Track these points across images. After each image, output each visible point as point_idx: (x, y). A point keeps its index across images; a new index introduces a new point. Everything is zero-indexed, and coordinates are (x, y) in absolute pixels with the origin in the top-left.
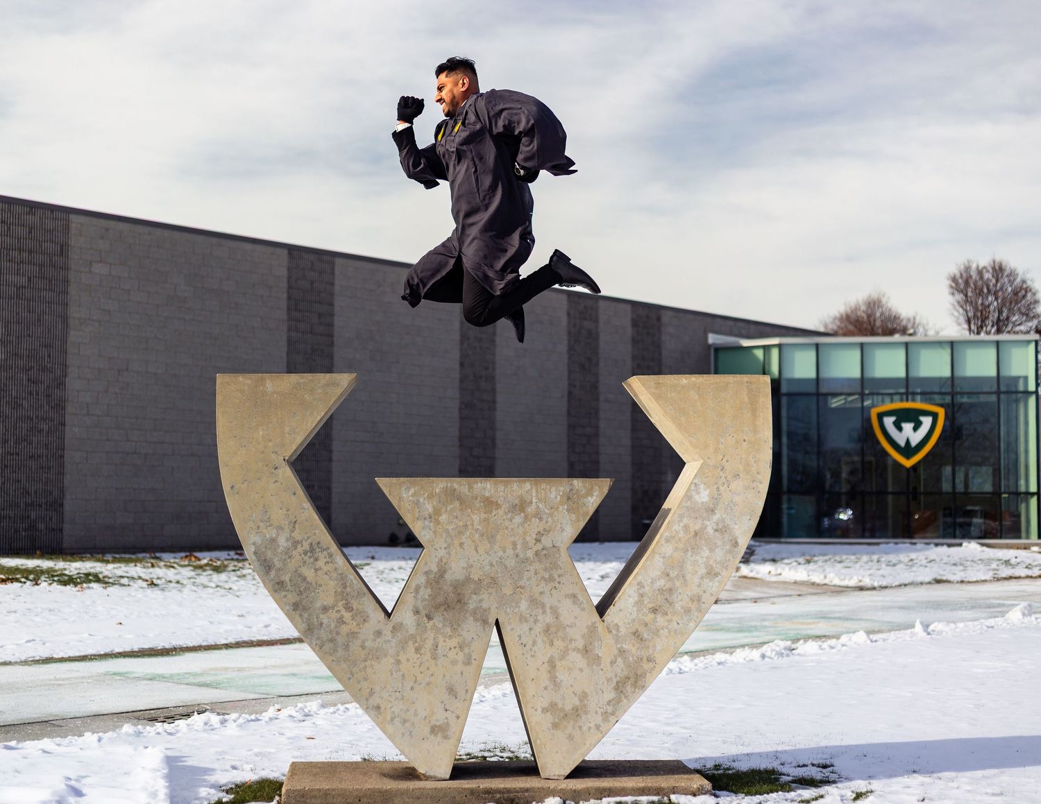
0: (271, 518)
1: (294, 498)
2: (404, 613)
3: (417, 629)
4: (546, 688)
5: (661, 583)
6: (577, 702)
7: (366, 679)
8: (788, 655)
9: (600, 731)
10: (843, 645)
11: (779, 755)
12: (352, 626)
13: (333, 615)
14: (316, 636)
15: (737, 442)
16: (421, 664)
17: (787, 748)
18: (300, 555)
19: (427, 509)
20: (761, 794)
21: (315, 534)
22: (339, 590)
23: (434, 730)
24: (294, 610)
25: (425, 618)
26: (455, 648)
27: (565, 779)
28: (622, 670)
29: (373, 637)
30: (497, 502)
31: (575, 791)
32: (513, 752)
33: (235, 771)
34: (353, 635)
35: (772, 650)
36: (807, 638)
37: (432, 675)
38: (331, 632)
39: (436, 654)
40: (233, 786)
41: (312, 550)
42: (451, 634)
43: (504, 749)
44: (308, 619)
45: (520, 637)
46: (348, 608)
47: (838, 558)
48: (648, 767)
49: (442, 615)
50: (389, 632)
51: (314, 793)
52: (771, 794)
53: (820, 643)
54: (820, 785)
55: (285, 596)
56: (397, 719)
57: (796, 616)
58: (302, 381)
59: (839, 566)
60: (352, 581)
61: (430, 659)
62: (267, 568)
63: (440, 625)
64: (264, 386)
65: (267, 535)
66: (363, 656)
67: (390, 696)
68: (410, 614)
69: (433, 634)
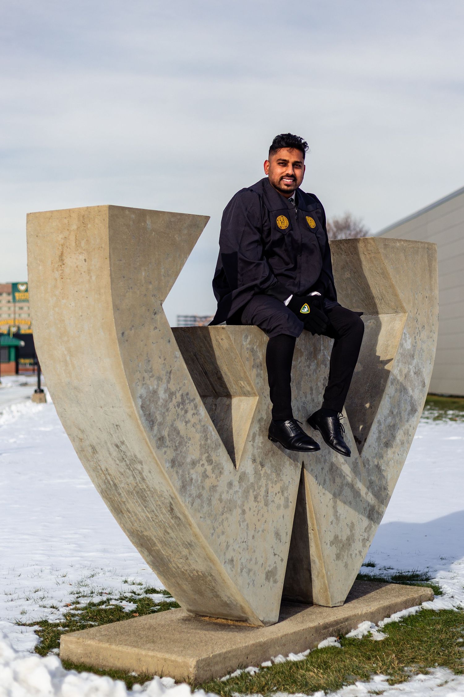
0: (153, 368)
1: (169, 346)
2: (246, 462)
3: (255, 476)
4: (332, 523)
5: (389, 420)
6: (349, 533)
7: (223, 533)
9: (362, 557)
12: (212, 479)
13: (199, 469)
14: (188, 493)
15: (423, 298)
16: (258, 511)
18: (175, 407)
19: (259, 358)
21: (184, 384)
22: (203, 443)
23: (268, 576)
24: (172, 467)
25: (260, 466)
26: (279, 492)
27: (344, 604)
28: (371, 500)
29: (227, 489)
34: (214, 488)
37: (265, 522)
38: (199, 487)
39: (267, 500)
41: (183, 402)
42: (276, 479)
44: (183, 476)
45: (316, 476)
46: (210, 461)
49: (270, 461)
50: (237, 482)
55: (166, 453)
56: (245, 569)
60: (211, 432)
61: (264, 507)
62: (151, 423)
63: (269, 472)
64: (145, 222)
65: (150, 386)
66: (221, 510)
67: (239, 547)
68: (250, 462)
69: (265, 480)
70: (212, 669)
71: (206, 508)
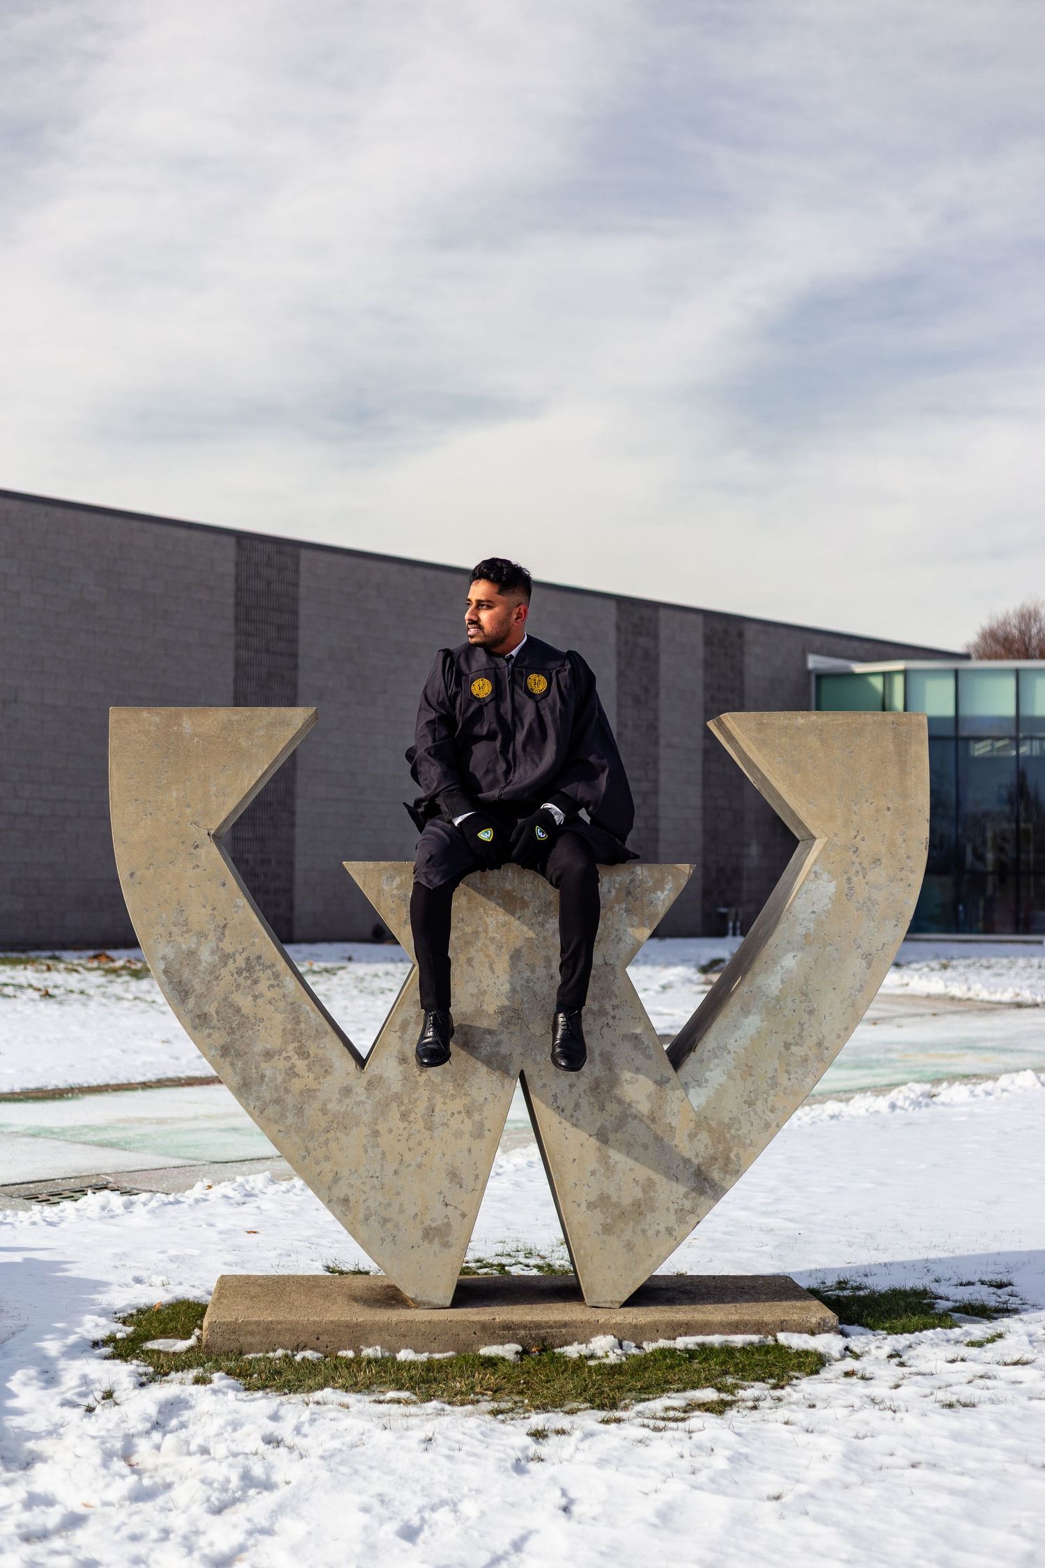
0: (190, 919)
1: (222, 890)
2: (385, 1062)
3: (403, 1084)
4: (593, 1173)
6: (640, 1195)
7: (327, 1158)
8: (927, 1105)
9: (674, 1237)
10: (1004, 1090)
11: (932, 1267)
12: (307, 1079)
13: (279, 1063)
14: (254, 1094)
15: (877, 811)
16: (409, 1136)
17: (942, 1255)
18: (232, 975)
20: (911, 1332)
21: (253, 944)
22: (289, 1027)
23: (428, 1234)
24: (222, 1056)
25: (416, 1070)
26: (459, 1113)
27: (621, 1307)
28: (706, 1147)
29: (338, 1096)
30: (522, 897)
31: (636, 1326)
32: (543, 1258)
33: (139, 1285)
34: (309, 1093)
35: (906, 1098)
36: (953, 1078)
37: (426, 1153)
38: (276, 1090)
39: (432, 1122)
40: (134, 1312)
41: (249, 968)
42: (453, 1092)
43: (531, 1253)
44: (244, 1070)
45: (555, 1096)
46: (303, 1053)
47: (984, 962)
48: (743, 1288)
50: (363, 1089)
51: (250, 1328)
52: (925, 1332)
53: (970, 1086)
54: (995, 1315)
55: (210, 1036)
56: (373, 1217)
57: (933, 1045)
58: (236, 718)
59: (986, 973)
60: (308, 1013)
61: (422, 1130)
62: (183, 994)
63: (438, 1080)
64: (180, 725)
65: (183, 945)
66: (324, 1125)
67: (363, 1183)
68: (393, 1063)
69: (428, 1092)
70: (242, 1339)
71: (291, 1119)
